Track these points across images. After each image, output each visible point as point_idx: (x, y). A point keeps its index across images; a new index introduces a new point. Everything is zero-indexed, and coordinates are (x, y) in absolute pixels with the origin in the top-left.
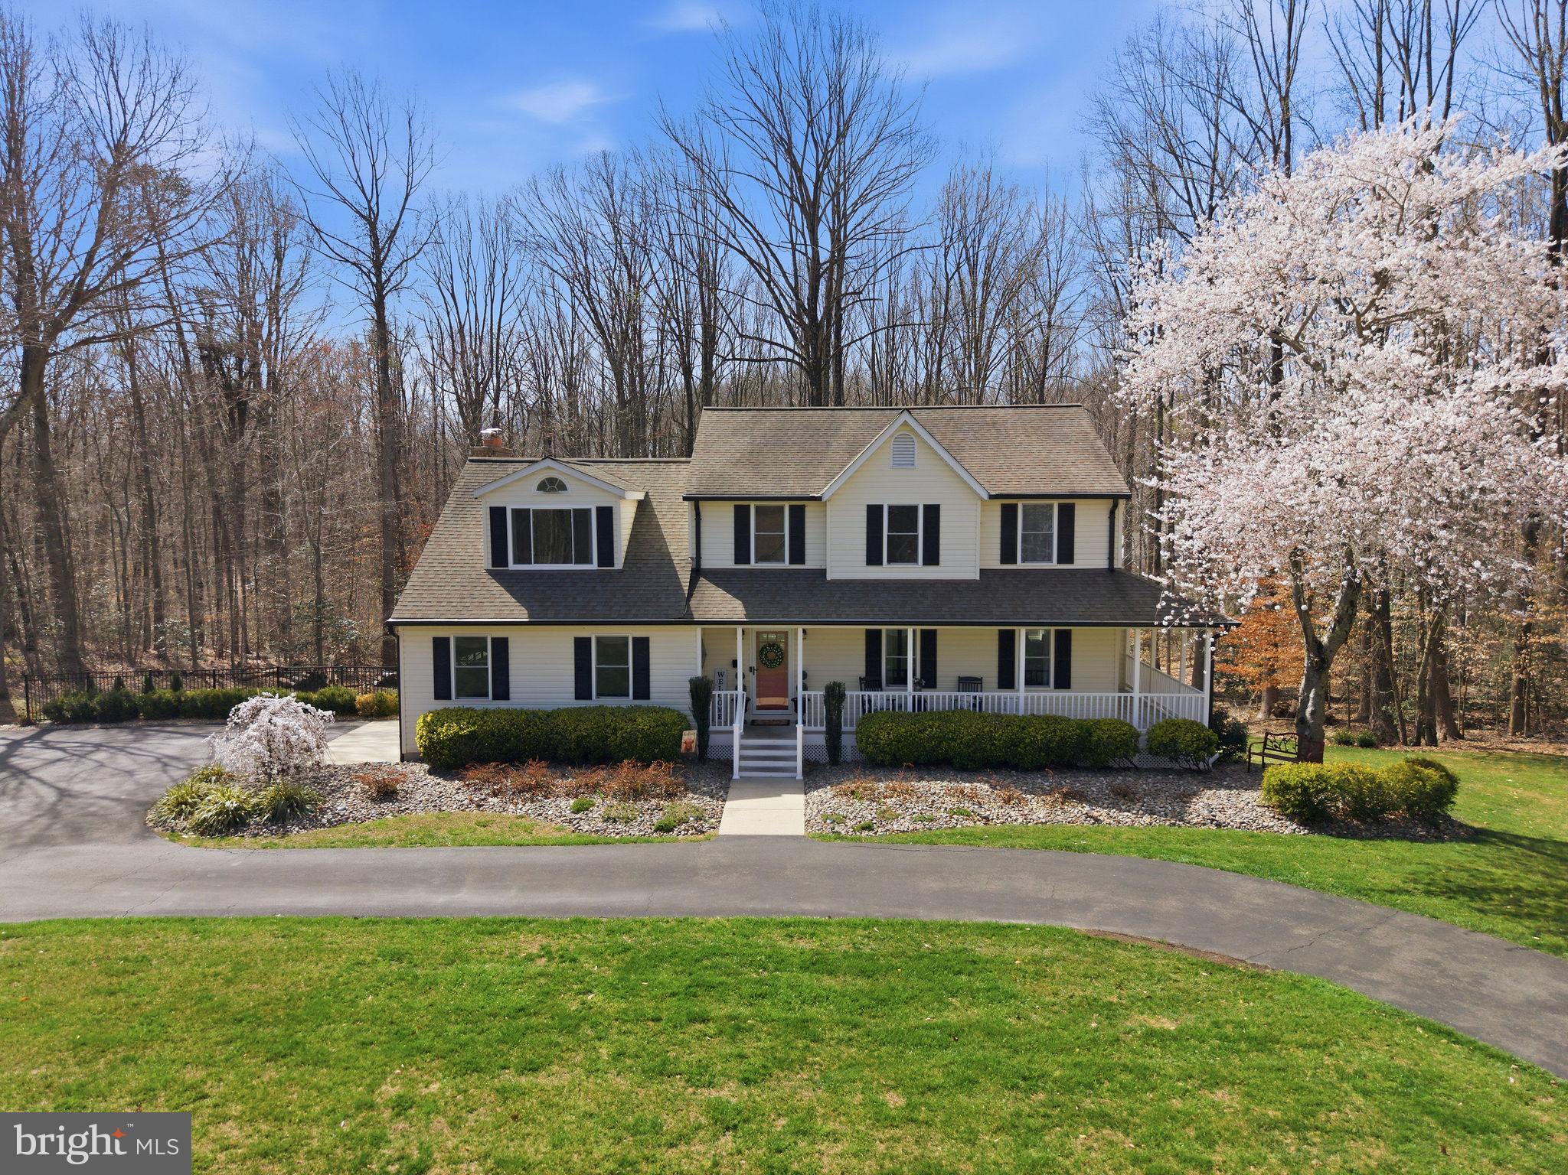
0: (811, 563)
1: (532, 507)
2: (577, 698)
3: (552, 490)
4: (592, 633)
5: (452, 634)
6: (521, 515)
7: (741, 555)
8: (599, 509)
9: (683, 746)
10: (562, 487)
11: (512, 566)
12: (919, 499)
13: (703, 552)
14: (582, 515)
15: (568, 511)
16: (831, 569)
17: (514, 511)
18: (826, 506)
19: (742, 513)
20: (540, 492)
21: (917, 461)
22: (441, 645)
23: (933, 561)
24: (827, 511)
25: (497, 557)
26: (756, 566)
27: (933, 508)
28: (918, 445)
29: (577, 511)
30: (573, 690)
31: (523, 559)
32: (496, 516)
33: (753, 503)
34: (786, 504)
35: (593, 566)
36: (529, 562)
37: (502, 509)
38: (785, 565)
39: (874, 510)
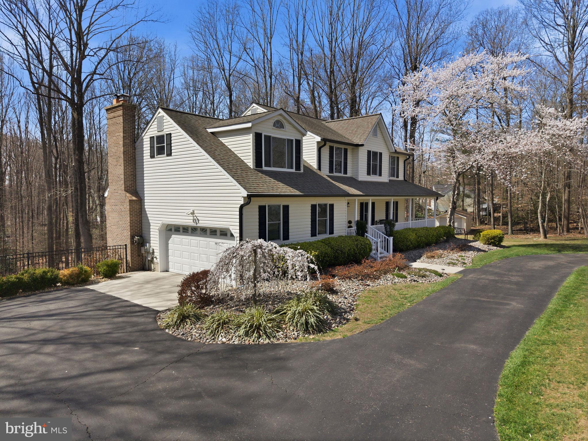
1: (273, 135)
2: (312, 236)
3: (278, 127)
4: (317, 202)
5: (266, 202)
6: (268, 138)
7: (331, 171)
8: (296, 140)
10: (282, 126)
11: (264, 168)
12: (378, 151)
13: (321, 167)
14: (290, 142)
15: (284, 139)
16: (360, 176)
17: (265, 136)
18: (358, 149)
19: (331, 149)
20: (274, 128)
21: (378, 135)
22: (262, 209)
23: (380, 175)
24: (358, 152)
25: (258, 163)
26: (335, 174)
27: (381, 154)
28: (378, 129)
29: (288, 140)
30: (310, 232)
31: (268, 165)
32: (258, 137)
33: (335, 146)
34: (343, 147)
35: (294, 170)
36: (270, 166)
37: (261, 135)
38: (342, 175)
39: (369, 153)
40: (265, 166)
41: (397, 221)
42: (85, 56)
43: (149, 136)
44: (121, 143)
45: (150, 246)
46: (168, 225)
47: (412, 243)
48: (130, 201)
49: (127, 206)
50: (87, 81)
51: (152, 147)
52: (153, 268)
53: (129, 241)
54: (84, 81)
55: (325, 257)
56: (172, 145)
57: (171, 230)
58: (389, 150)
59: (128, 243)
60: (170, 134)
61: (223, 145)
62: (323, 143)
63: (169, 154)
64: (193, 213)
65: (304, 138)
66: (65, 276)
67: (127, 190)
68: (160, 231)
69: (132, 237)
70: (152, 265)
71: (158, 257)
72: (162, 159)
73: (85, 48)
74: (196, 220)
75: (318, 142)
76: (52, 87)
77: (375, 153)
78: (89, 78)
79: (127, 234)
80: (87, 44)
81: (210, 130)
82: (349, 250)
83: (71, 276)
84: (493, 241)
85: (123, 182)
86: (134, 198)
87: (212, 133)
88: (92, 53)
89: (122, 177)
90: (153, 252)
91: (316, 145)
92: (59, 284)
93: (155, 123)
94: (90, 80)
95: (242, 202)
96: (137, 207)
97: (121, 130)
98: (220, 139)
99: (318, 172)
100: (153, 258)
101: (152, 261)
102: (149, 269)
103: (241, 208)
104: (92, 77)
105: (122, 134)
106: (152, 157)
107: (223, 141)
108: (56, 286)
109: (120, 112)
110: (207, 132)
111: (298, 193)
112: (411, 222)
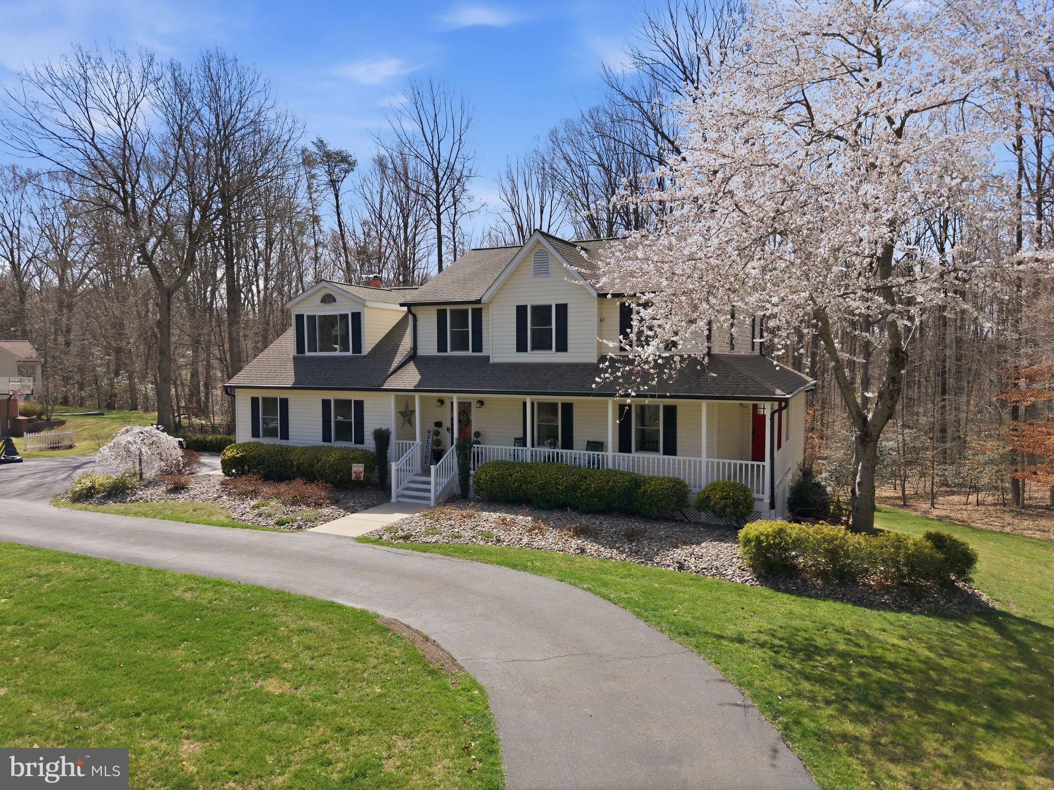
0: (487, 351)
1: (318, 314)
2: (324, 440)
4: (332, 396)
5: (260, 394)
6: (312, 318)
7: (442, 347)
8: (353, 314)
9: (354, 475)
10: (334, 300)
11: (307, 354)
12: (552, 300)
13: (419, 343)
15: (336, 316)
16: (493, 355)
17: (308, 316)
18: (489, 307)
19: (441, 315)
20: (322, 304)
21: (551, 270)
22: (255, 402)
23: (562, 348)
24: (489, 311)
25: (300, 347)
26: (450, 353)
27: (562, 309)
28: (551, 258)
29: (342, 315)
30: (321, 434)
31: (312, 348)
32: (299, 320)
33: (448, 308)
34: (470, 308)
35: (350, 353)
36: (316, 351)
37: (302, 316)
38: (469, 353)
39: (521, 311)
40: (309, 351)
41: (671, 450)
77: (542, 309)
112: (704, 459)
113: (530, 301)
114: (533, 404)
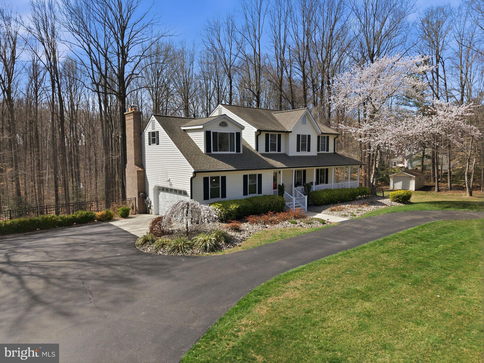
0: (282, 151)
1: (218, 131)
2: (244, 195)
3: (223, 126)
4: (247, 173)
5: (209, 175)
6: (215, 134)
7: (267, 150)
8: (236, 133)
10: (227, 125)
11: (213, 152)
12: (307, 133)
14: (232, 134)
15: (228, 133)
16: (290, 153)
17: (213, 132)
18: (289, 134)
19: (267, 136)
20: (220, 127)
21: (307, 123)
22: (206, 180)
23: (309, 150)
24: (288, 136)
25: (208, 149)
26: (270, 152)
27: (309, 136)
28: (307, 118)
29: (231, 133)
30: (243, 193)
31: (215, 150)
32: (208, 134)
33: (270, 133)
34: (277, 133)
35: (235, 152)
36: (217, 151)
37: (210, 132)
38: (276, 152)
39: (298, 136)
40: (213, 151)
41: (327, 183)
42: (127, 62)
43: (148, 132)
44: (133, 135)
45: (149, 199)
46: (159, 187)
47: (324, 200)
48: (137, 171)
49: (136, 174)
50: (127, 80)
51: (149, 138)
52: (150, 212)
53: (137, 195)
54: (126, 80)
55: (246, 209)
56: (159, 138)
57: (160, 190)
58: (317, 132)
59: (137, 196)
60: (158, 132)
61: (189, 137)
62: (259, 133)
63: (158, 144)
64: (169, 180)
65: (243, 131)
66: (99, 216)
67: (136, 164)
68: (154, 190)
69: (139, 194)
70: (150, 210)
71: (153, 206)
72: (154, 146)
73: (126, 57)
74: (171, 185)
75: (255, 132)
76: (107, 86)
77: (304, 136)
78: (129, 78)
79: (136, 191)
80: (127, 55)
81: (183, 128)
82: (265, 205)
83: (102, 216)
84: (398, 199)
85: (134, 159)
86: (140, 169)
87: (184, 130)
88: (131, 60)
89: (133, 156)
90: (151, 203)
91: (254, 134)
92: (96, 221)
93: (151, 124)
94: (130, 79)
95: (192, 176)
96: (142, 174)
97: (133, 128)
98: (188, 134)
99: (256, 152)
100: (150, 206)
101: (150, 208)
102: (149, 213)
103: (192, 179)
104: (131, 77)
105: (133, 130)
106: (150, 144)
107: (190, 135)
108: (94, 221)
109: (132, 117)
110: (181, 129)
111: (232, 168)
112: (333, 184)
113: (302, 133)
114: (295, 171)
